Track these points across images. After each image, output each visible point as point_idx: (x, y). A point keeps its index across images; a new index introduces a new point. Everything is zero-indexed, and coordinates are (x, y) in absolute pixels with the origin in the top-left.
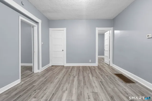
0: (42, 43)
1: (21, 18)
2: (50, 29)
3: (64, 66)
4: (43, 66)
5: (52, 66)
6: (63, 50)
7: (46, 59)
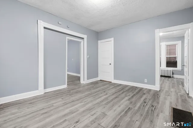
0: (88, 56)
1: (68, 38)
2: (99, 41)
3: (111, 82)
4: (88, 79)
5: (101, 80)
6: (110, 64)
7: (93, 70)
